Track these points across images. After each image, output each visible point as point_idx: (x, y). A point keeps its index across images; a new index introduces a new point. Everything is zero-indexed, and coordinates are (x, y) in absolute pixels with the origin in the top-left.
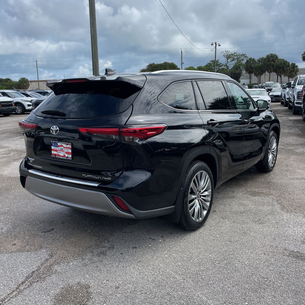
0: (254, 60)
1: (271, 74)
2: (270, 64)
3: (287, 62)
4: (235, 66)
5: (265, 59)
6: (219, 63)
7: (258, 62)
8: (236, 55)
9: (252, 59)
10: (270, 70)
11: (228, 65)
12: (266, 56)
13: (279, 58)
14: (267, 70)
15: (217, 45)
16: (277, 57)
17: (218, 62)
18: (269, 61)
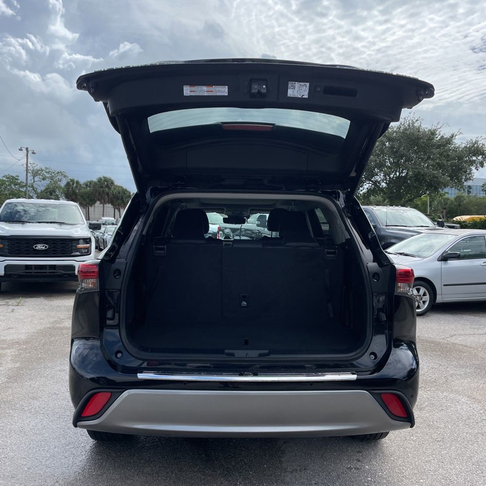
0: (78, 182)
1: (105, 205)
2: (103, 191)
3: (127, 191)
4: (47, 189)
5: (95, 183)
6: (19, 181)
7: (84, 186)
8: (49, 172)
9: (75, 181)
10: (104, 200)
11: (35, 186)
12: (98, 180)
13: (115, 184)
14: (99, 200)
15: (30, 152)
16: (112, 183)
17: (17, 179)
18: (102, 187)
